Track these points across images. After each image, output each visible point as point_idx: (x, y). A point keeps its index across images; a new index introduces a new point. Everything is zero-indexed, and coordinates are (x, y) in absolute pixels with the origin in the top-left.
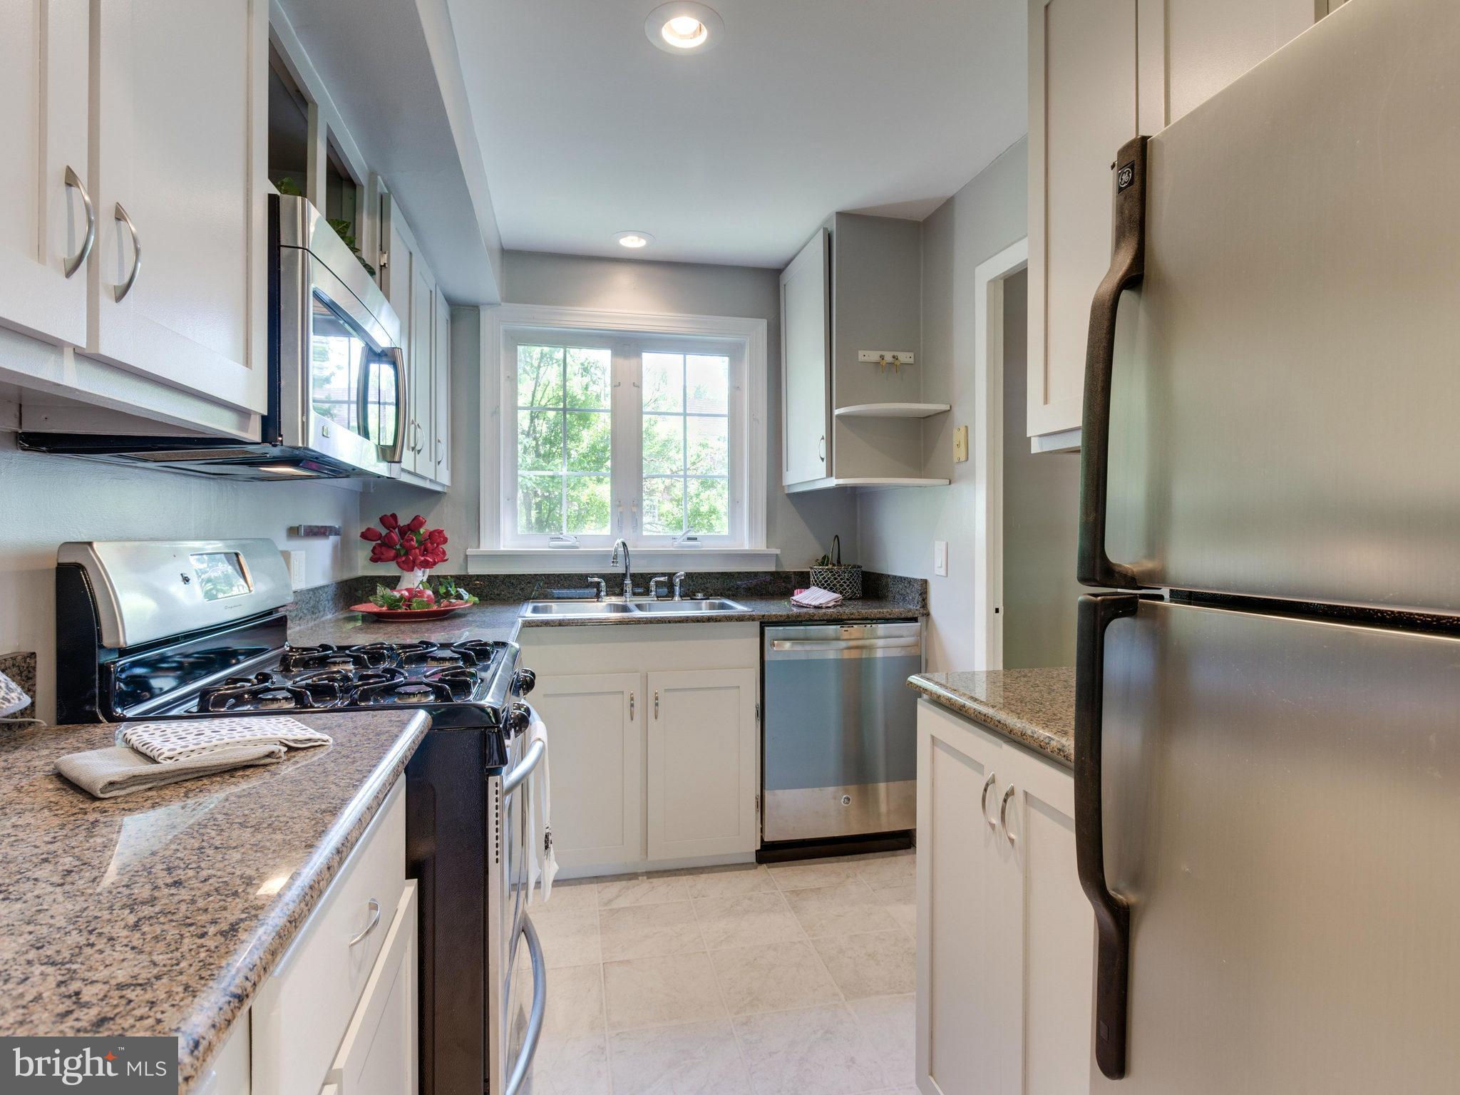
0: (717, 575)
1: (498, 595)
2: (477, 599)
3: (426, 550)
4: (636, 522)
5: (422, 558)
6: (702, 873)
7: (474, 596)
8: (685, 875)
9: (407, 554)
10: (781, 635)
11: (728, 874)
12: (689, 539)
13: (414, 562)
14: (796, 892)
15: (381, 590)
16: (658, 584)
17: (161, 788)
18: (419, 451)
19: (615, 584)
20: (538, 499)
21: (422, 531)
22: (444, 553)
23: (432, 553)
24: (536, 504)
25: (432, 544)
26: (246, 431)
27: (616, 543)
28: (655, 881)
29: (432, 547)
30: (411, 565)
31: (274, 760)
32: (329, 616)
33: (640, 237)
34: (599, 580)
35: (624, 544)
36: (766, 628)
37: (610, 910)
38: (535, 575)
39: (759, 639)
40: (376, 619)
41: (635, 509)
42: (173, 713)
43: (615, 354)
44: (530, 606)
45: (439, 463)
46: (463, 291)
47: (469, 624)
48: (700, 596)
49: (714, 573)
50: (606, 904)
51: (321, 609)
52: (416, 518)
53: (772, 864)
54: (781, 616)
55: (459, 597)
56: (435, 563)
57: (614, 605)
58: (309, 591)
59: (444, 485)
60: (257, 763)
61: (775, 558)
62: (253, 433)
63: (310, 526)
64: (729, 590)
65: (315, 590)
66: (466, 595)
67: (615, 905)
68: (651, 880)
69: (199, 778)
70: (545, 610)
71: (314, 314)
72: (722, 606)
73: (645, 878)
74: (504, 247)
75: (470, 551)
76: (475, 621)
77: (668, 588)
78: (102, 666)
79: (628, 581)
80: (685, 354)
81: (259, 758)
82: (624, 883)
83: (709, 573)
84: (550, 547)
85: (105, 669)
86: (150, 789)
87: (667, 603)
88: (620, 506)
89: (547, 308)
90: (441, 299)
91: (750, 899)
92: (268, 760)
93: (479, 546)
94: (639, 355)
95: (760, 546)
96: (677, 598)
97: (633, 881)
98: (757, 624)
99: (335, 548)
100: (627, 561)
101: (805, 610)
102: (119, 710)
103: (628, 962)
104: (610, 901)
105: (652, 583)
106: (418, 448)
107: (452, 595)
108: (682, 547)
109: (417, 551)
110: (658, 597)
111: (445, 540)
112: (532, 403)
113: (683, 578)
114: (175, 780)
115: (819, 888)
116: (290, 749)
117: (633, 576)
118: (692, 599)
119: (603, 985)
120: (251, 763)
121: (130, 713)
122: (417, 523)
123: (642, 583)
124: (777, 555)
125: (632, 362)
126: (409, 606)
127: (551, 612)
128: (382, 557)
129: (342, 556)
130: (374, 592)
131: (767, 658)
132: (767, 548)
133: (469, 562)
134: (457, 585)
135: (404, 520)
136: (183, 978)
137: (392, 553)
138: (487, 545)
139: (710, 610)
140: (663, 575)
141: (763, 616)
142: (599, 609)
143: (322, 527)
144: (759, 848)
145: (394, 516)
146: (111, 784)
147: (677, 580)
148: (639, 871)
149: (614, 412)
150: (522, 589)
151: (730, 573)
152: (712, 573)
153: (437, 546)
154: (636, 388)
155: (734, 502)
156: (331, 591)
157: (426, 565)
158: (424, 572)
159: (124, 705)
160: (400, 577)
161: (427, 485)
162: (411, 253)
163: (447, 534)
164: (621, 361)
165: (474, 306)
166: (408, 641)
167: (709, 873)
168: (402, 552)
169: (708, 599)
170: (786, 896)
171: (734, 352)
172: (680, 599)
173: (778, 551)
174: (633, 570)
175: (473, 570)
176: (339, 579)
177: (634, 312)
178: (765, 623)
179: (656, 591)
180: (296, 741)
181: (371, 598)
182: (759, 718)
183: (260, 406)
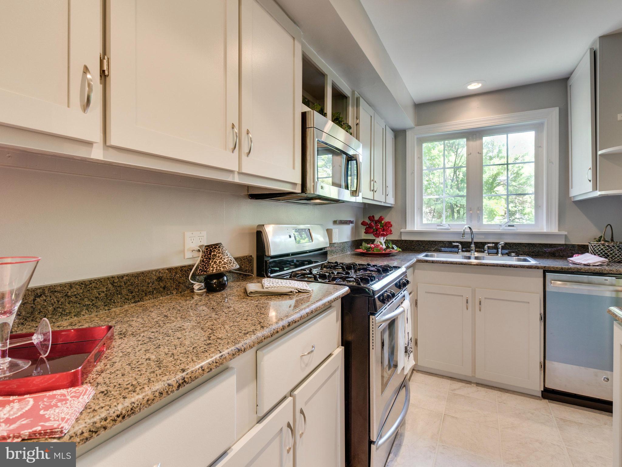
0: (526, 245)
1: (414, 249)
2: (400, 249)
3: (384, 229)
4: (479, 217)
5: (382, 233)
6: (507, 392)
7: (399, 248)
8: (497, 390)
9: (377, 231)
10: (556, 278)
11: (522, 397)
12: (509, 226)
13: (379, 233)
14: (564, 420)
15: (364, 244)
16: (489, 247)
17: (263, 296)
18: (376, 191)
19: (466, 246)
20: (458, 209)
21: (383, 222)
22: (391, 231)
23: (386, 231)
24: (458, 211)
25: (386, 227)
26: (295, 189)
27: (465, 227)
28: (480, 388)
29: (386, 228)
30: (378, 235)
31: (292, 294)
32: (349, 253)
33: (478, 83)
34: (458, 244)
35: (470, 228)
36: (547, 274)
37: (454, 393)
38: (430, 241)
39: (543, 279)
40: (362, 255)
41: (478, 212)
42: (285, 278)
43: (468, 140)
44: (424, 254)
45: (387, 195)
46: (399, 125)
47: (396, 259)
48: (513, 254)
49: (523, 243)
50: (452, 390)
51: (345, 250)
52: (381, 217)
53: (551, 401)
54: (557, 268)
55: (393, 248)
56: (387, 235)
57: (465, 256)
58: (340, 243)
59: (392, 204)
60: (288, 294)
61: (564, 237)
62: (298, 190)
63: (341, 220)
64: (533, 252)
65: (343, 243)
66: (395, 248)
67: (457, 392)
68: (477, 387)
69: (272, 295)
70: (432, 256)
71: (317, 148)
72: (525, 260)
73: (475, 385)
74: (416, 103)
75: (402, 230)
76: (400, 259)
77: (495, 249)
78: (265, 261)
79: (473, 246)
80: (507, 134)
81: (288, 292)
82: (463, 384)
83: (520, 243)
84: (437, 229)
85: (266, 262)
86: (260, 296)
87: (495, 257)
88: (471, 210)
89: (436, 125)
90: (388, 130)
91: (532, 414)
92: (291, 294)
93: (406, 229)
94: (481, 139)
95: (554, 229)
96: (500, 255)
97: (468, 385)
98: (542, 271)
99: (352, 228)
100: (472, 236)
101: (577, 266)
102: (269, 274)
103: (456, 418)
104: (455, 390)
105: (486, 247)
106: (375, 190)
107: (390, 247)
108: (505, 230)
109: (381, 230)
110: (489, 254)
111: (391, 226)
112: (455, 165)
113: (503, 245)
114: (267, 294)
115: (581, 423)
116: (299, 292)
117: (475, 243)
118: (509, 256)
119: (442, 423)
120: (286, 293)
121: (272, 275)
122: (381, 219)
123: (480, 247)
124: (565, 235)
125: (478, 142)
126: (373, 250)
127: (434, 257)
128: (369, 232)
129: (355, 231)
130: (361, 245)
131: (547, 289)
132: (559, 231)
133: (402, 235)
134: (393, 244)
135: (377, 218)
136: (229, 340)
137: (372, 230)
138: (409, 228)
139: (518, 261)
140: (493, 243)
141: (545, 267)
142: (458, 258)
143: (346, 221)
144: (543, 390)
145: (373, 216)
146: (252, 292)
147: (500, 246)
148: (472, 381)
149: (468, 167)
150: (424, 247)
151: (534, 244)
152: (522, 243)
153: (388, 228)
154: (479, 155)
155: (537, 207)
156: (349, 244)
157: (383, 235)
158: (384, 238)
159: (272, 273)
160: (375, 240)
161: (383, 204)
162: (371, 116)
163: (392, 223)
164: (471, 143)
165: (404, 131)
166: (363, 263)
167: (511, 393)
168: (375, 230)
169: (518, 256)
170: (556, 420)
171: (538, 128)
172: (501, 255)
173: (566, 233)
174: (475, 240)
175: (404, 238)
176: (354, 239)
177: (481, 118)
178: (546, 271)
179: (488, 251)
180: (301, 289)
181: (360, 247)
182: (543, 320)
183: (299, 181)
